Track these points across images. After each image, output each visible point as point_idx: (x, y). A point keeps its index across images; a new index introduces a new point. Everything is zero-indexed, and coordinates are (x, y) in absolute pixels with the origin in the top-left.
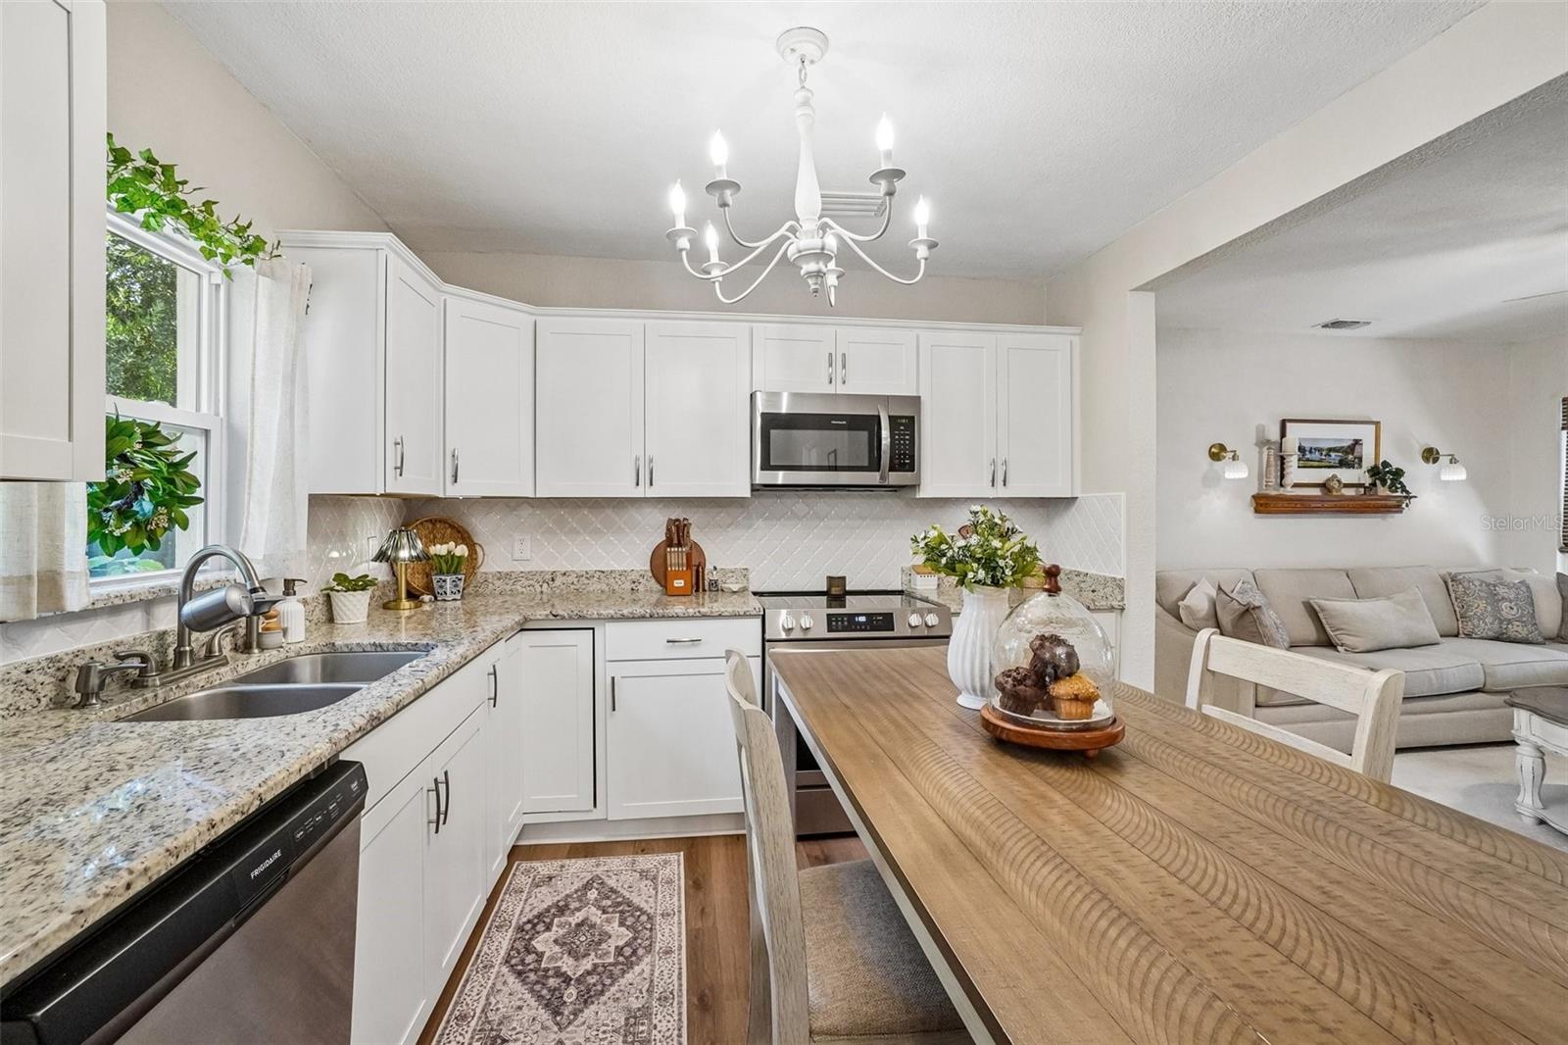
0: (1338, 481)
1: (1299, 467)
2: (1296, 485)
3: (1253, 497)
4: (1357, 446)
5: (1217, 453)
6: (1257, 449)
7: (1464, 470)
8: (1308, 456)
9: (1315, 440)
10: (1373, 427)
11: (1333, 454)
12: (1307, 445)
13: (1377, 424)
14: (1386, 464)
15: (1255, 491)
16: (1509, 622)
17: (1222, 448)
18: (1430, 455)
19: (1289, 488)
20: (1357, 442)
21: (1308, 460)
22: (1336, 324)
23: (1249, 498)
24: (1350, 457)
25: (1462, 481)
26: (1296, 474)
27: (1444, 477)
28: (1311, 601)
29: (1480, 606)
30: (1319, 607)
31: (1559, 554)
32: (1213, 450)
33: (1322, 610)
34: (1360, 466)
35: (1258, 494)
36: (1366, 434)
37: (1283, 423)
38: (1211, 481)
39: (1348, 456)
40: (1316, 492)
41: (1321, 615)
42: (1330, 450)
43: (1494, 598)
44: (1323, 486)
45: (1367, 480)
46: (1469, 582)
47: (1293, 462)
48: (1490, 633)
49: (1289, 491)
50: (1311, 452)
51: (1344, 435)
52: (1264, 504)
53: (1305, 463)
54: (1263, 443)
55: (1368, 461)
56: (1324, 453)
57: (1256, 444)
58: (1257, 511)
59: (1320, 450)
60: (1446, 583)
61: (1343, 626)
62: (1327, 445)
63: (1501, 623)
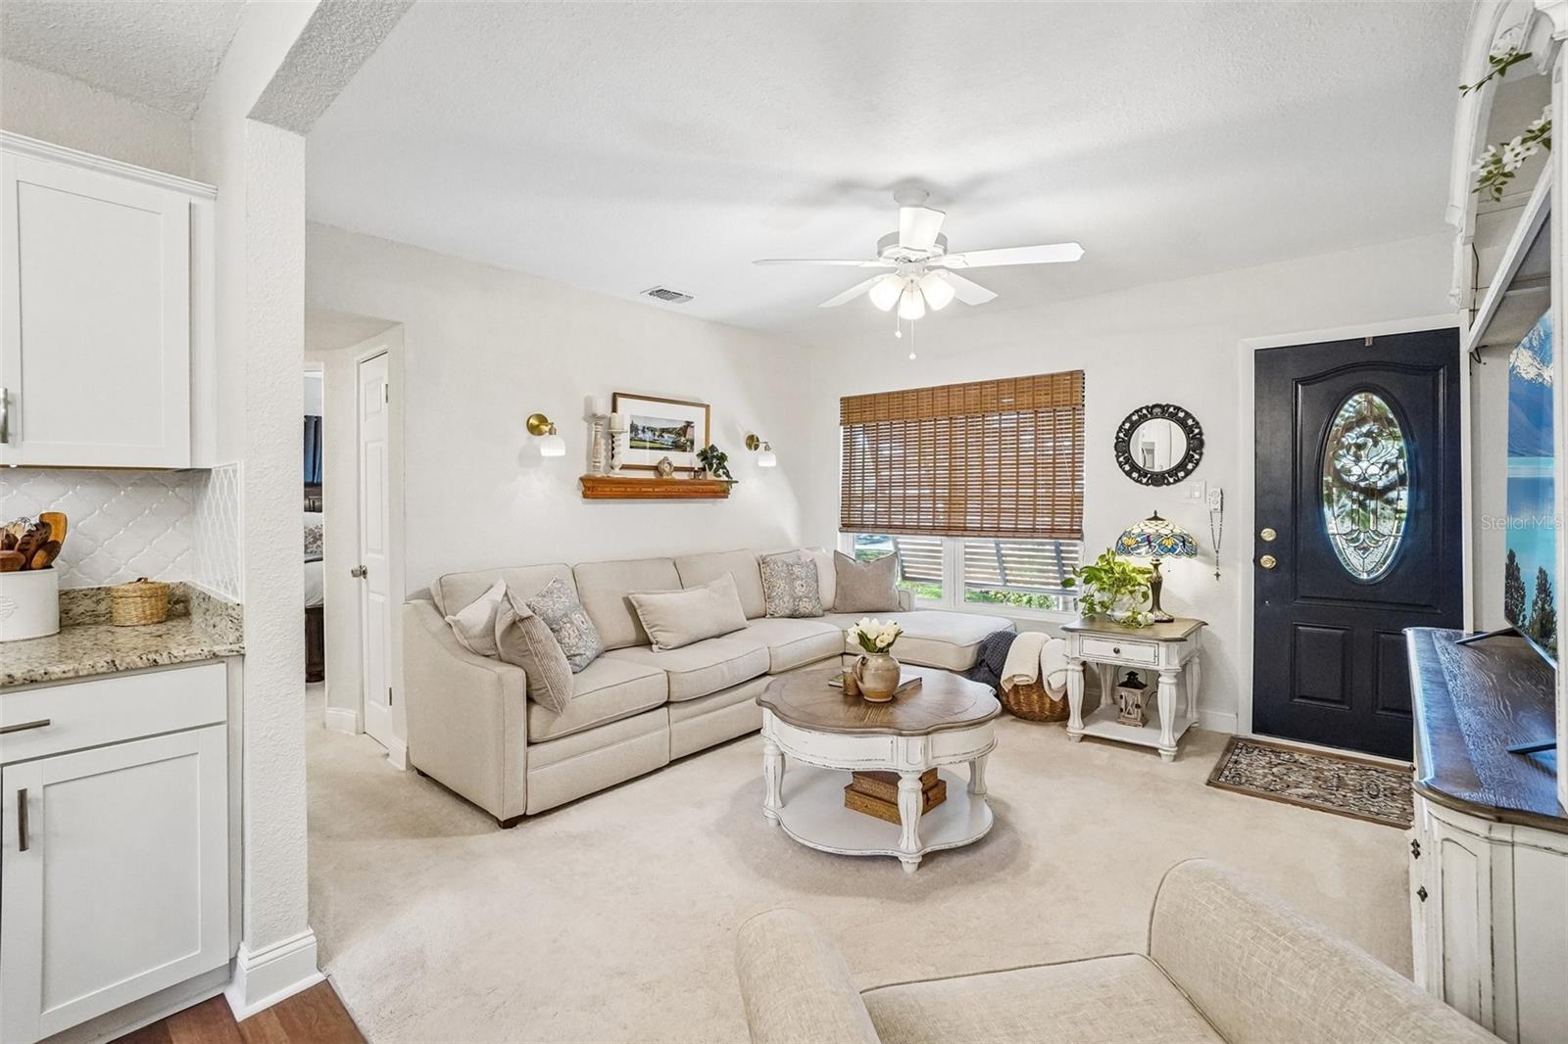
0: (669, 464)
1: (630, 447)
2: (624, 467)
3: (581, 479)
4: (689, 429)
5: (538, 426)
6: (586, 424)
7: (774, 457)
8: (641, 435)
9: (650, 419)
10: (704, 409)
11: (666, 435)
12: (640, 424)
13: (707, 407)
14: (713, 448)
15: (583, 473)
16: (800, 599)
17: (542, 419)
18: (752, 442)
19: (617, 470)
20: (689, 424)
21: (641, 440)
22: (661, 293)
23: (576, 481)
24: (683, 439)
25: (772, 467)
26: (626, 454)
27: (762, 464)
28: (630, 597)
29: (781, 585)
30: (638, 603)
31: (839, 533)
32: (531, 421)
33: (640, 606)
34: (692, 449)
35: (586, 476)
36: (696, 415)
37: (615, 396)
38: (531, 459)
39: (680, 437)
40: (650, 475)
41: (639, 611)
42: (663, 430)
43: (791, 578)
44: (656, 468)
45: (698, 464)
46: (775, 563)
47: (624, 440)
48: (788, 612)
49: (618, 474)
50: (643, 431)
51: (675, 416)
52: (594, 488)
53: (636, 443)
54: (594, 418)
55: (699, 446)
56: (657, 433)
57: (585, 419)
58: (585, 496)
59: (653, 430)
60: (759, 565)
61: (657, 623)
62: (658, 426)
63: (794, 601)
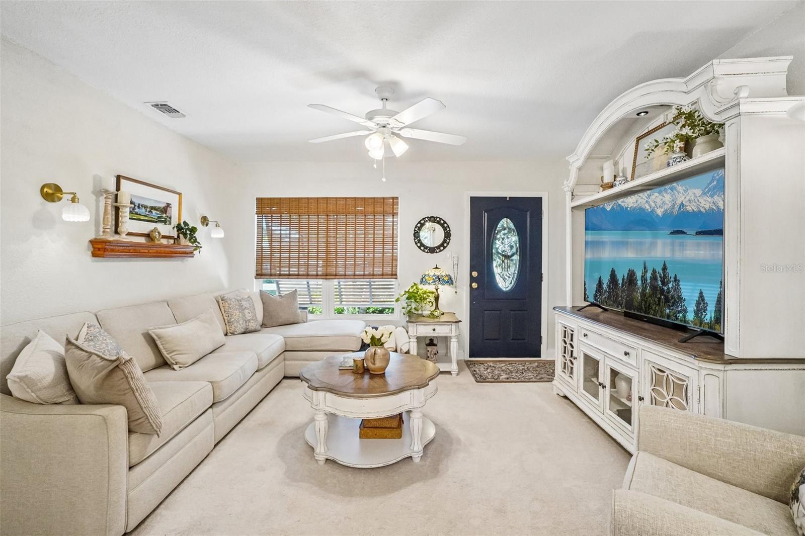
0: (158, 232)
1: (130, 218)
2: (129, 234)
3: (91, 242)
4: (168, 208)
5: (51, 193)
6: (94, 197)
7: (223, 231)
8: (137, 210)
9: (143, 198)
10: (177, 196)
11: (154, 212)
12: (137, 202)
13: (180, 194)
14: (185, 223)
15: (92, 236)
16: (248, 321)
17: (58, 189)
18: (205, 221)
19: (124, 235)
20: (168, 205)
21: (137, 214)
23: (86, 243)
24: (164, 215)
25: (221, 239)
26: (129, 225)
27: (214, 236)
28: (150, 332)
29: (236, 314)
30: (157, 336)
31: (254, 280)
32: (46, 189)
33: (159, 338)
34: (170, 224)
35: (96, 239)
36: (173, 199)
37: (118, 179)
38: (40, 222)
39: (162, 213)
40: (142, 240)
41: (158, 342)
42: (152, 208)
43: (242, 309)
44: (148, 236)
45: (174, 233)
46: (230, 300)
47: (125, 213)
48: (243, 330)
49: (124, 238)
50: (139, 207)
51: (159, 198)
52: (100, 249)
53: (135, 215)
54: (100, 192)
55: (175, 222)
56: (148, 210)
57: (93, 193)
58: (94, 255)
59: (146, 207)
60: (218, 302)
61: (177, 348)
62: (149, 204)
63: (246, 323)
